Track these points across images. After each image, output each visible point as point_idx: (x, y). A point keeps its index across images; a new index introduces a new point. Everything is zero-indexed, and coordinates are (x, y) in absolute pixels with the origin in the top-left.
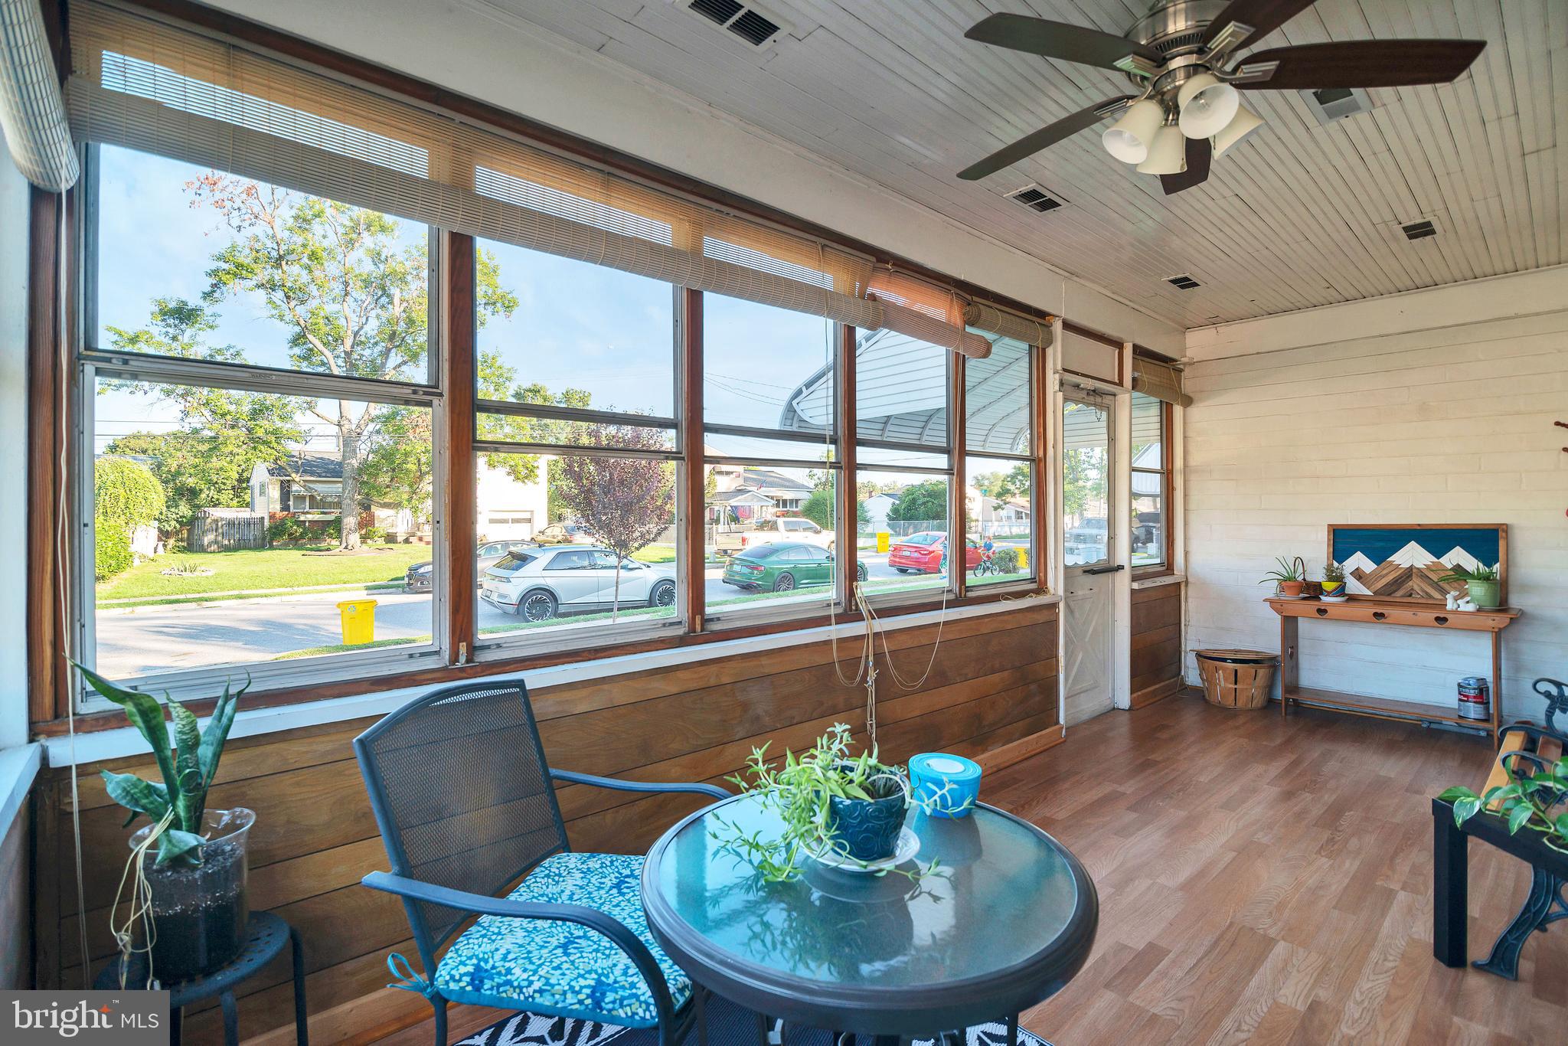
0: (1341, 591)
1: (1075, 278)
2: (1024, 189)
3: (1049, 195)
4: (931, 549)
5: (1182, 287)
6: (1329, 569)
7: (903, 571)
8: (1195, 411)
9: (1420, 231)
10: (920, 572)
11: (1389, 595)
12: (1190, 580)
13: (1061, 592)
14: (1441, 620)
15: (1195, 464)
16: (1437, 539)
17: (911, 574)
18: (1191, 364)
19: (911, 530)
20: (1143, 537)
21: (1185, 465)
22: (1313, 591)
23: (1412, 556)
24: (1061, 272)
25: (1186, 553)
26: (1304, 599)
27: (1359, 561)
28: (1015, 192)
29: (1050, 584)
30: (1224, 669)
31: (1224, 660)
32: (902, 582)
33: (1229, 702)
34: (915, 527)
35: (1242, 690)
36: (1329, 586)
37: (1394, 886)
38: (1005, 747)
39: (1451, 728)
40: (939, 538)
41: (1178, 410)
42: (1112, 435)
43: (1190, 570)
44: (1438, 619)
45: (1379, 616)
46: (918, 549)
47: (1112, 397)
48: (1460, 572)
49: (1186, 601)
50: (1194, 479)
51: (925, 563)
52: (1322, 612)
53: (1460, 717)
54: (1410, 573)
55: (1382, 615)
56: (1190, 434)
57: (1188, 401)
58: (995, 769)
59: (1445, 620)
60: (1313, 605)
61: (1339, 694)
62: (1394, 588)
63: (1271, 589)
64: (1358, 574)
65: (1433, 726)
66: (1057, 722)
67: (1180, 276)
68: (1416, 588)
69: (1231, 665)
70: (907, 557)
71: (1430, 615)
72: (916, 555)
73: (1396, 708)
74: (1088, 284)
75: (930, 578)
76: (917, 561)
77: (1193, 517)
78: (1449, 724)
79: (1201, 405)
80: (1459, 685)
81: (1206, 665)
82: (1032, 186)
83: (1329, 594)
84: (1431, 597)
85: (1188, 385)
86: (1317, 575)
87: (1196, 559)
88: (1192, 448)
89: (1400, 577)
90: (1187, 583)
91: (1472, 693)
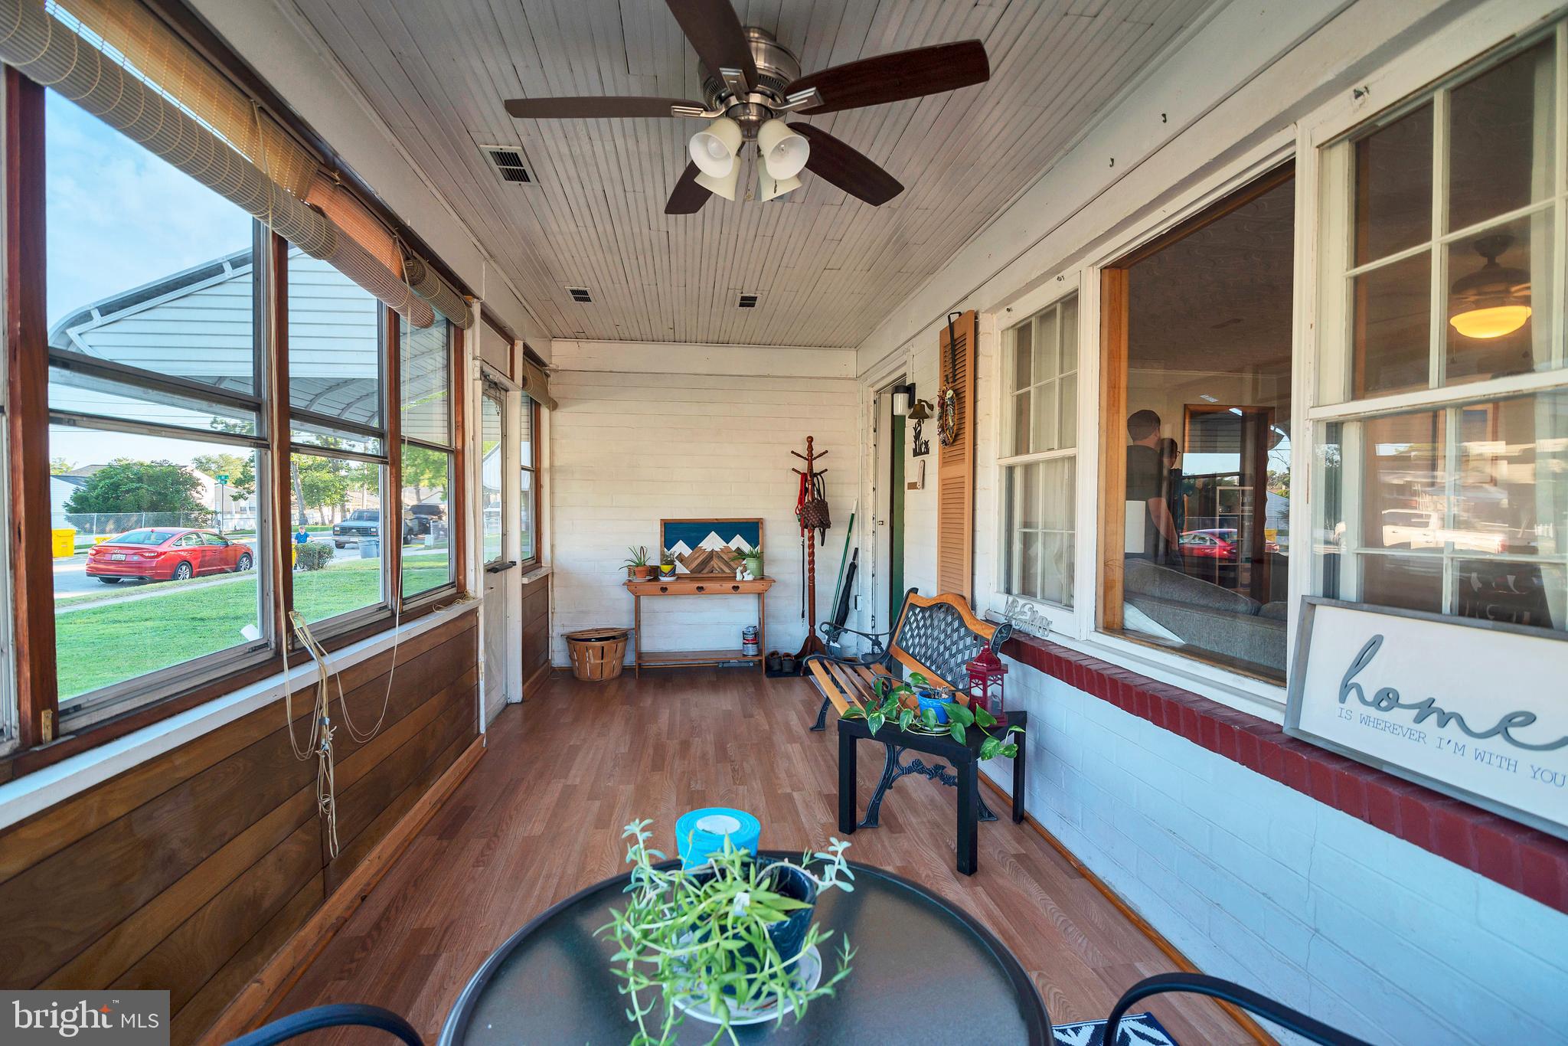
0: (673, 573)
1: (492, 262)
2: (507, 149)
3: (526, 167)
4: (160, 550)
5: (577, 299)
6: (663, 555)
7: (112, 581)
8: (560, 415)
9: (748, 302)
10: (142, 581)
11: (700, 572)
12: (555, 571)
13: (480, 594)
14: (736, 588)
15: (559, 464)
16: (727, 529)
17: (124, 584)
18: (556, 371)
19: (110, 526)
20: (416, 528)
21: (552, 466)
22: (654, 573)
23: (713, 542)
24: (483, 251)
25: (552, 546)
26: (649, 580)
27: (681, 548)
28: (495, 148)
29: (470, 587)
30: (594, 648)
31: (589, 640)
32: (117, 596)
33: (597, 677)
34: (118, 521)
35: (607, 663)
36: (666, 568)
37: (789, 790)
38: (444, 776)
39: (735, 665)
40: (173, 535)
41: (545, 412)
42: (504, 431)
43: (555, 562)
44: (734, 587)
45: (700, 589)
46: (139, 551)
47: (503, 392)
48: (740, 553)
49: (552, 591)
50: (558, 477)
51: (152, 568)
52: (664, 589)
53: (744, 655)
54: (712, 555)
55: (702, 588)
56: (556, 436)
57: (554, 406)
58: (439, 806)
59: (738, 587)
60: (655, 587)
61: (668, 653)
62: (703, 567)
63: (624, 575)
64: (681, 558)
65: (725, 665)
66: (479, 734)
67: (580, 288)
68: (715, 566)
69: (598, 644)
70: (119, 562)
71: (730, 585)
72: (136, 558)
73: (709, 657)
74: (499, 271)
75: (162, 588)
76: (139, 566)
77: (558, 513)
78: (734, 662)
79: (564, 410)
80: (744, 634)
81: (577, 647)
82: (515, 149)
83: (666, 575)
84: (723, 572)
85: (554, 391)
86: (654, 560)
87: (560, 551)
88: (557, 450)
89: (706, 558)
90: (553, 573)
91: (750, 637)
